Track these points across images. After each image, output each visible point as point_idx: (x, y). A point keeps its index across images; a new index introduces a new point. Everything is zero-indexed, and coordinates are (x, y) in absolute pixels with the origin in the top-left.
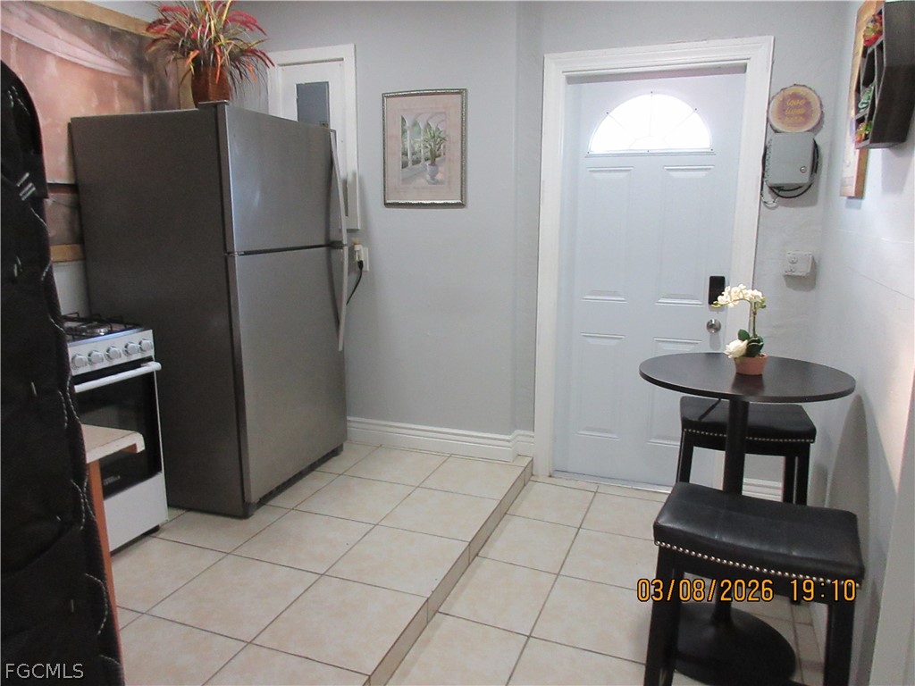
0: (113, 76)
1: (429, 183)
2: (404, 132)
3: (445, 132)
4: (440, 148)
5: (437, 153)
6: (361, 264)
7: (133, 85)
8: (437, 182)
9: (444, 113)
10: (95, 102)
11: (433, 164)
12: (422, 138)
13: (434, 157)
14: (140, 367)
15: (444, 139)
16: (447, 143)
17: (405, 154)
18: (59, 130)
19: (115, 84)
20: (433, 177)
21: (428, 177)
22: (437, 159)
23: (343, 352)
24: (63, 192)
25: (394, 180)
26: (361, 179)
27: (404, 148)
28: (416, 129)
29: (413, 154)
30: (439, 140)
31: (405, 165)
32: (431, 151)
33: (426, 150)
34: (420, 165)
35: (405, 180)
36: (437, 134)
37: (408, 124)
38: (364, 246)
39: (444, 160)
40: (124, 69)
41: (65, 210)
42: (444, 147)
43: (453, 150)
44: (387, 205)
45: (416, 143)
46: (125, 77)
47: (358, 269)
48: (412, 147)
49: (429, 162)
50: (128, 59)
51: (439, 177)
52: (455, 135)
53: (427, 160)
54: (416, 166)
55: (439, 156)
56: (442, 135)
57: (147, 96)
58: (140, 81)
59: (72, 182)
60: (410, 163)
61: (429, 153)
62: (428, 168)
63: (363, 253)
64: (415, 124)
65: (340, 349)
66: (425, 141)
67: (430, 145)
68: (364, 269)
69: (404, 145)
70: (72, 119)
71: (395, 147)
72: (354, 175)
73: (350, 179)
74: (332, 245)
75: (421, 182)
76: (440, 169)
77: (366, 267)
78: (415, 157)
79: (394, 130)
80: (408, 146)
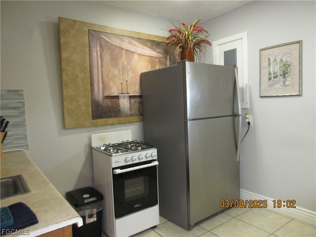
0: (157, 58)
1: (282, 86)
2: (269, 64)
3: (290, 62)
4: (287, 69)
5: (286, 72)
6: (249, 123)
7: (163, 60)
8: (286, 86)
9: (290, 53)
10: (150, 67)
11: (284, 77)
12: (279, 66)
13: (284, 74)
14: (151, 163)
15: (290, 65)
16: (291, 67)
17: (270, 74)
18: (137, 77)
19: (157, 60)
20: (284, 84)
21: (282, 84)
22: (286, 75)
23: (239, 161)
24: (137, 98)
25: (264, 86)
26: (250, 87)
27: (269, 72)
28: (276, 62)
29: (274, 74)
30: (287, 66)
31: (270, 79)
32: (283, 72)
33: (281, 71)
34: (277, 79)
35: (270, 86)
36: (286, 63)
37: (272, 60)
38: (250, 116)
39: (290, 75)
40: (160, 55)
41: (137, 104)
42: (290, 69)
43: (295, 70)
44: (261, 97)
45: (276, 68)
46: (161, 57)
47: (248, 125)
48: (274, 71)
49: (282, 77)
50: (162, 51)
51: (287, 83)
52: (296, 63)
53: (281, 76)
54: (275, 79)
55: (287, 73)
56: (289, 64)
57: (168, 63)
58: (166, 58)
59: (141, 95)
60: (272, 78)
61: (282, 73)
62: (282, 80)
63: (250, 118)
64: (275, 60)
65: (238, 160)
66: (280, 67)
67: (283, 69)
68: (250, 125)
69: (269, 70)
70: (141, 73)
71: (265, 72)
72: (247, 85)
73: (245, 87)
74: (235, 115)
75: (278, 86)
76: (288, 79)
77: (252, 124)
78: (275, 75)
79: (265, 64)
80: (271, 70)
